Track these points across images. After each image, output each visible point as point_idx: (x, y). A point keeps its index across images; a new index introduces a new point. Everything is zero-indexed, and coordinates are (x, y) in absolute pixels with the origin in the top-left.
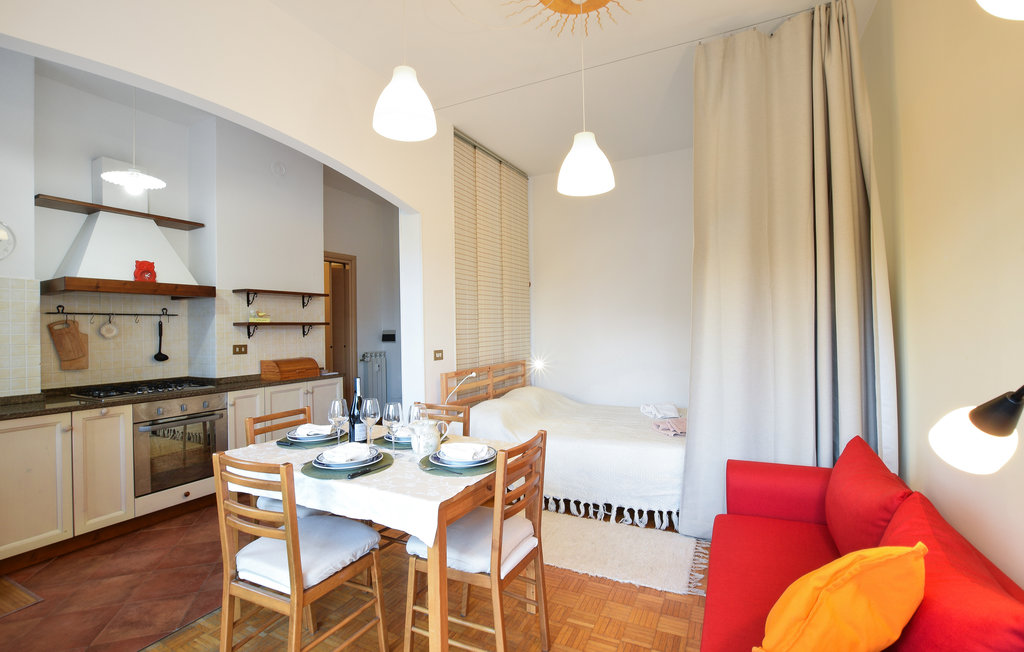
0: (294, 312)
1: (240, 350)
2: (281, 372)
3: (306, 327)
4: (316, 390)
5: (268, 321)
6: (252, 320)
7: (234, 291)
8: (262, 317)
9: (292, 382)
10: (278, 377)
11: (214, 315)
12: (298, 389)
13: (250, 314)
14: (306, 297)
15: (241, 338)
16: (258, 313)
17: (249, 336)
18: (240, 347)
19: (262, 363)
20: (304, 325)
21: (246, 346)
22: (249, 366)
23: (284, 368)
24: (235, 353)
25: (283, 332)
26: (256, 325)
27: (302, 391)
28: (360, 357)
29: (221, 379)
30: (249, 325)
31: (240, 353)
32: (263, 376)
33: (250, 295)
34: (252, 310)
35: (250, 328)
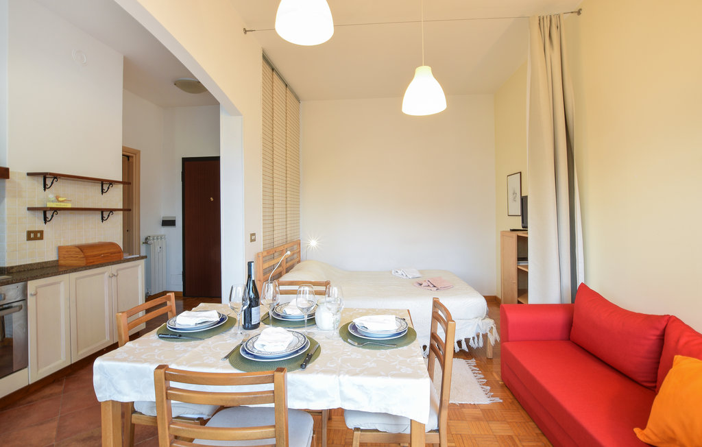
0: (92, 197)
1: (34, 236)
2: (86, 257)
3: (105, 213)
4: (119, 272)
5: (69, 205)
6: (50, 205)
7: (29, 174)
8: (62, 201)
9: (98, 266)
10: (83, 263)
11: (4, 198)
12: (103, 273)
13: (49, 198)
14: (105, 184)
15: (37, 223)
16: (57, 198)
17: (45, 220)
18: (35, 232)
19: (60, 249)
20: (102, 211)
21: (41, 232)
22: (45, 252)
23: (89, 253)
24: (29, 238)
25: (82, 217)
26: (55, 210)
27: (106, 275)
28: (142, 240)
29: (12, 268)
30: (45, 211)
31: (36, 238)
32: (62, 262)
33: (48, 179)
34: (50, 194)
35: (47, 213)
